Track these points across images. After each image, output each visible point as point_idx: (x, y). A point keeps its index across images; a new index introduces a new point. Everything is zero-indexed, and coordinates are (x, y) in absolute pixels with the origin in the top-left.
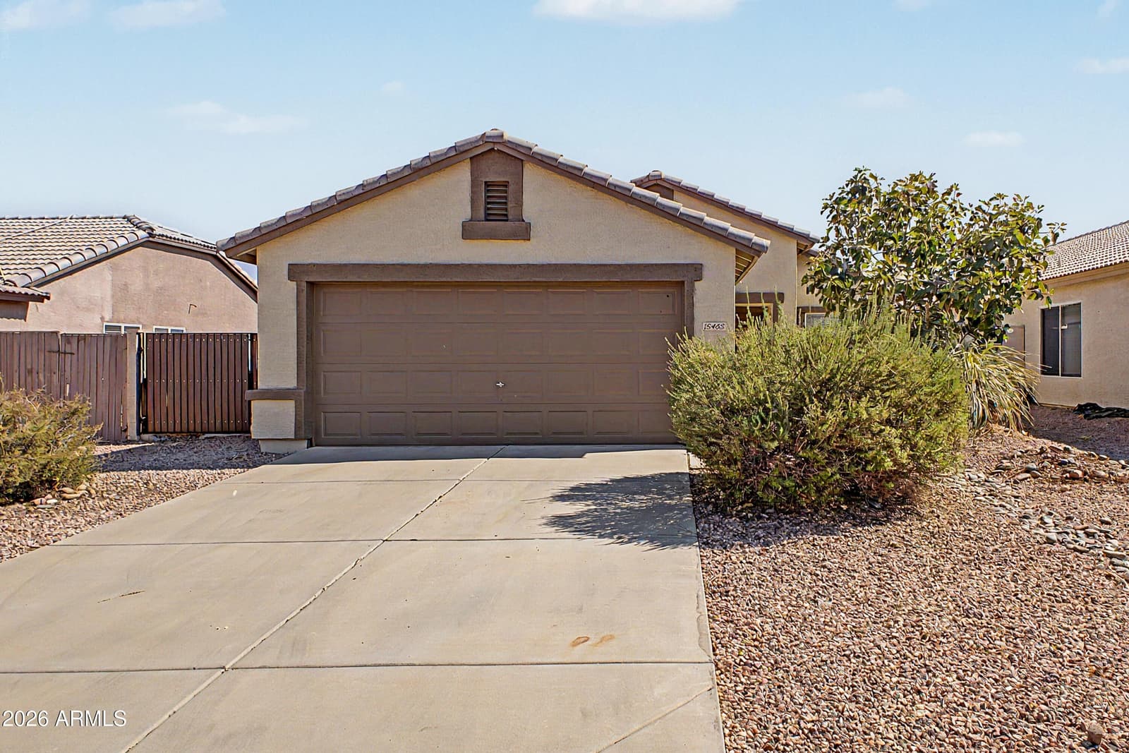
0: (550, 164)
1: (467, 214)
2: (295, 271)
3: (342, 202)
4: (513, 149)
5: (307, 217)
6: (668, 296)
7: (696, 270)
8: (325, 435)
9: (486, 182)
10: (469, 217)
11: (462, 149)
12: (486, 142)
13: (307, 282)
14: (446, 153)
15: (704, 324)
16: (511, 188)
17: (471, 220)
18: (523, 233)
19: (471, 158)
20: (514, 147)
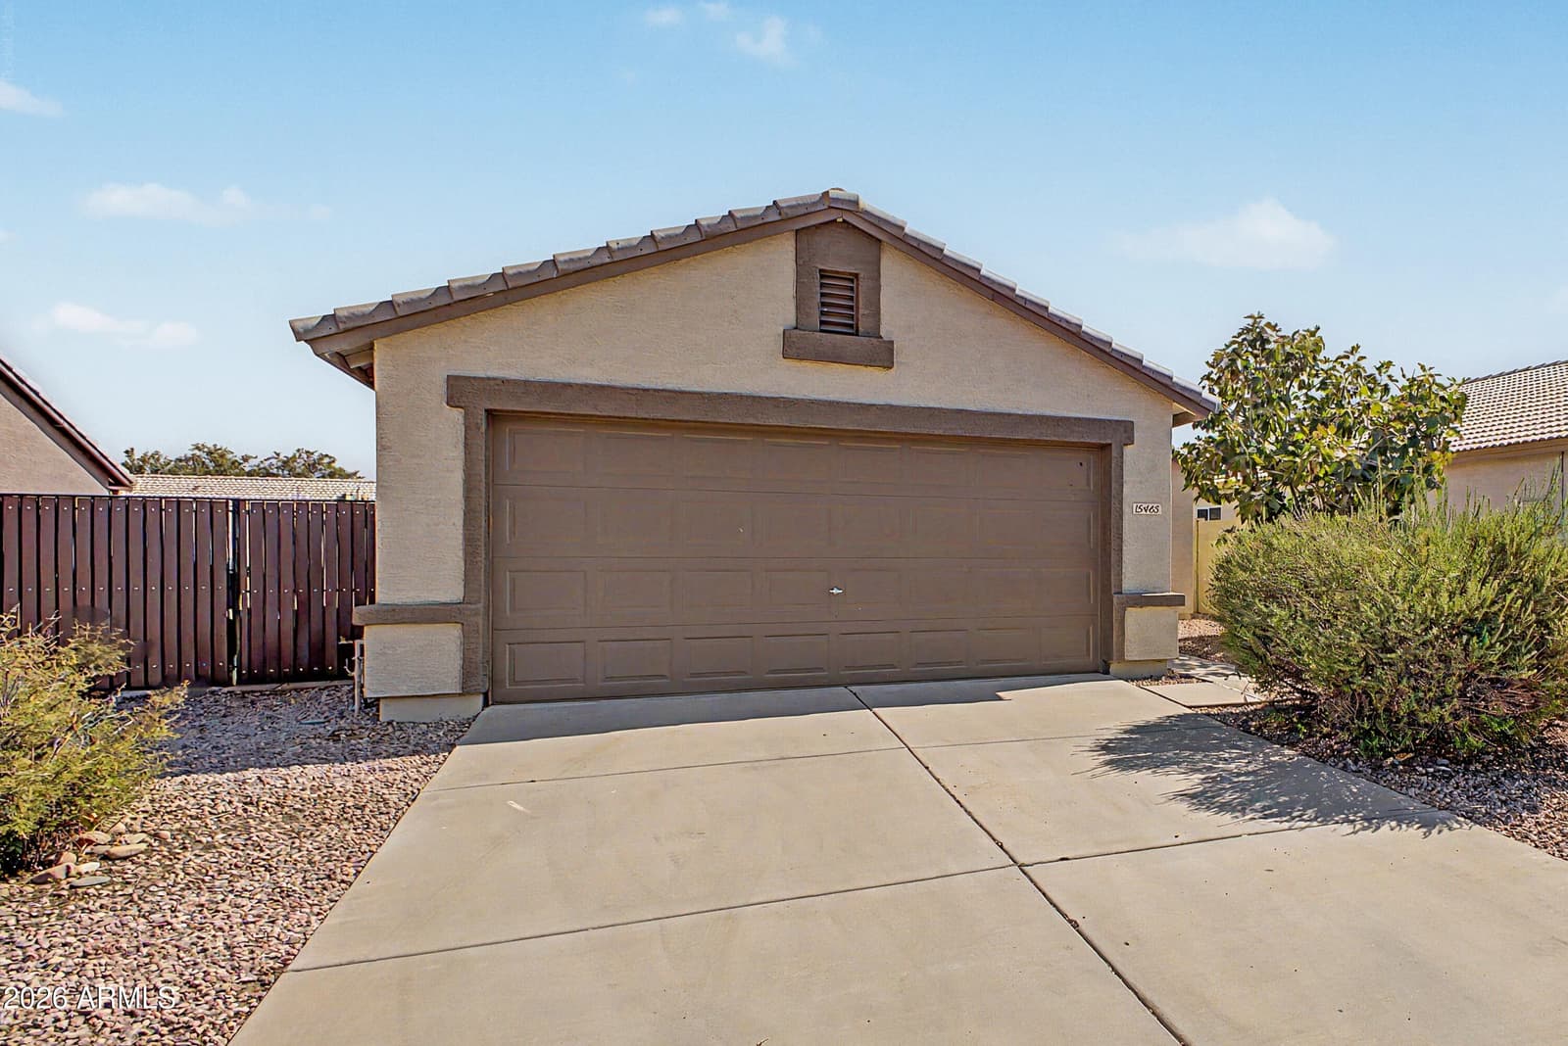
0: (928, 256)
1: (790, 319)
2: (458, 390)
3: (566, 274)
4: (875, 225)
5: (495, 293)
6: (1081, 464)
7: (1126, 430)
8: (513, 682)
9: (821, 270)
10: (793, 323)
11: (791, 213)
12: (830, 207)
13: (486, 411)
14: (762, 216)
15: (1135, 505)
16: (864, 286)
17: (796, 328)
18: (883, 356)
19: (797, 231)
20: (876, 222)
